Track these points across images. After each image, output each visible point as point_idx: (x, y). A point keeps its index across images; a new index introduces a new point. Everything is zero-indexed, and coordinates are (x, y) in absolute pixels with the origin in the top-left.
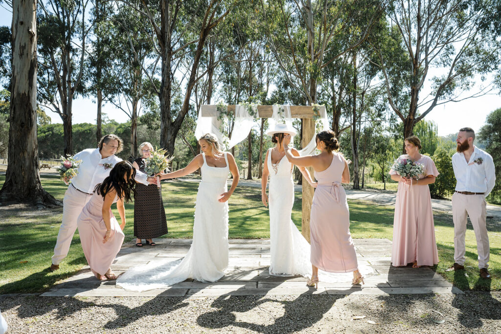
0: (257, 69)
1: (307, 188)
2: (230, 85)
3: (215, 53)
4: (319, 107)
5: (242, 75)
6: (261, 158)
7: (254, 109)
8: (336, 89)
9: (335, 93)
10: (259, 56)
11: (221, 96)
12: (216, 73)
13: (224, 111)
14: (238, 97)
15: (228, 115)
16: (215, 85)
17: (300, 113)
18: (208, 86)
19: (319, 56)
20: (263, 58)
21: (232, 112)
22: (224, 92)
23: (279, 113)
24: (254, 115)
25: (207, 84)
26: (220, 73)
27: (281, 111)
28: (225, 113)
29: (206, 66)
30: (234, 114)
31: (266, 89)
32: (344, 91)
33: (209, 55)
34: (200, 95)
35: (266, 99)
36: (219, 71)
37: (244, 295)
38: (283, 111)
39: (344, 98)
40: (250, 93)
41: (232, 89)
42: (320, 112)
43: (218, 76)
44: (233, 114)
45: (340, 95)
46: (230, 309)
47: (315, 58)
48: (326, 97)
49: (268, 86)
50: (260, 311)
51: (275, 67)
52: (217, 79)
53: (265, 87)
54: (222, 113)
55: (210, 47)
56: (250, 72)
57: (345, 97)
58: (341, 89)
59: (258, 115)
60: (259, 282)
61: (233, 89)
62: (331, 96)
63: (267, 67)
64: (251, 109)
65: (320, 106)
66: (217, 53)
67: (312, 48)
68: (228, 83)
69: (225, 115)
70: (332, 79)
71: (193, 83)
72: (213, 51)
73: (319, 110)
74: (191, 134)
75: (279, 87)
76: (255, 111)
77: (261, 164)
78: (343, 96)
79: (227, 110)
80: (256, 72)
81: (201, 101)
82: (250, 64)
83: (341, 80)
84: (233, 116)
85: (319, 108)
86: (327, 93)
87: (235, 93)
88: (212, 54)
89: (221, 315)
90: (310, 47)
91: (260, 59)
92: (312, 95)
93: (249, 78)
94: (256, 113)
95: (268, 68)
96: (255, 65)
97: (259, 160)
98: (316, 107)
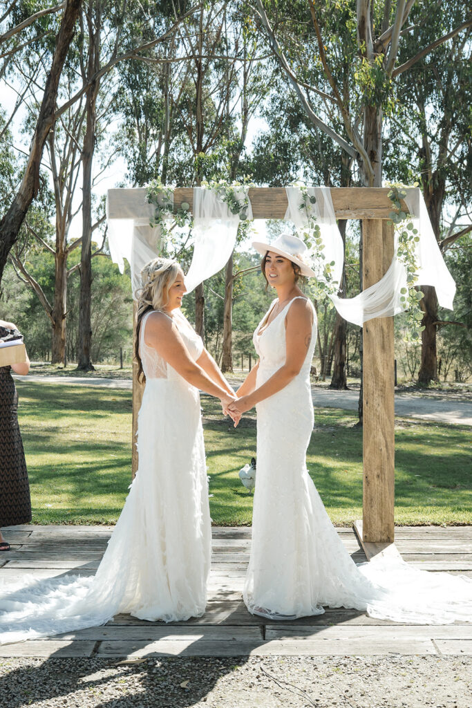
0: (215, 78)
1: (376, 395)
2: (143, 120)
3: (102, 35)
4: (404, 189)
5: (176, 93)
6: (228, 317)
7: (241, 197)
8: (433, 127)
9: (429, 139)
10: (220, 42)
11: (119, 150)
12: (104, 90)
13: (166, 203)
14: (167, 152)
15: (175, 213)
16: (103, 123)
17: (357, 205)
18: (85, 124)
19: (386, 45)
20: (233, 47)
21: (186, 205)
22: (127, 140)
23: (303, 206)
24: (241, 212)
25: (82, 120)
26: (115, 90)
27: (309, 203)
28: (169, 207)
29: (79, 70)
30: (191, 209)
31: (240, 130)
32: (453, 133)
33: (86, 45)
34: (62, 148)
35: (241, 158)
36: (113, 82)
37: (235, 654)
38: (313, 200)
39: (452, 153)
40: (200, 143)
41: (148, 132)
42: (408, 202)
43: (109, 97)
44: (188, 211)
45: (443, 144)
46: (206, 685)
47: (376, 49)
48: (404, 150)
49: (245, 122)
50: (279, 691)
51: (263, 72)
52: (106, 104)
53: (238, 124)
54: (160, 208)
55: (89, 20)
56: (198, 85)
57: (455, 149)
58: (445, 125)
59: (249, 211)
60: (267, 627)
61: (151, 132)
62: (416, 145)
63: (242, 70)
64: (231, 198)
65: (406, 187)
66: (108, 35)
67: (368, 24)
68: (139, 117)
69: (168, 213)
70: (421, 103)
71: (49, 120)
72: (98, 31)
73: (404, 196)
74: (37, 254)
75: (276, 124)
76: (242, 203)
77: (229, 334)
78: (450, 146)
79: (171, 202)
80: (212, 87)
81: (64, 164)
82: (198, 65)
83: (445, 105)
84: (189, 215)
85: (403, 192)
86: (405, 138)
87: (157, 143)
88: (94, 40)
89: (187, 697)
90: (363, 22)
91: (222, 50)
92: (370, 149)
93: (195, 103)
94: (245, 208)
95: (245, 74)
96: (211, 67)
97: (221, 322)
98: (395, 190)
